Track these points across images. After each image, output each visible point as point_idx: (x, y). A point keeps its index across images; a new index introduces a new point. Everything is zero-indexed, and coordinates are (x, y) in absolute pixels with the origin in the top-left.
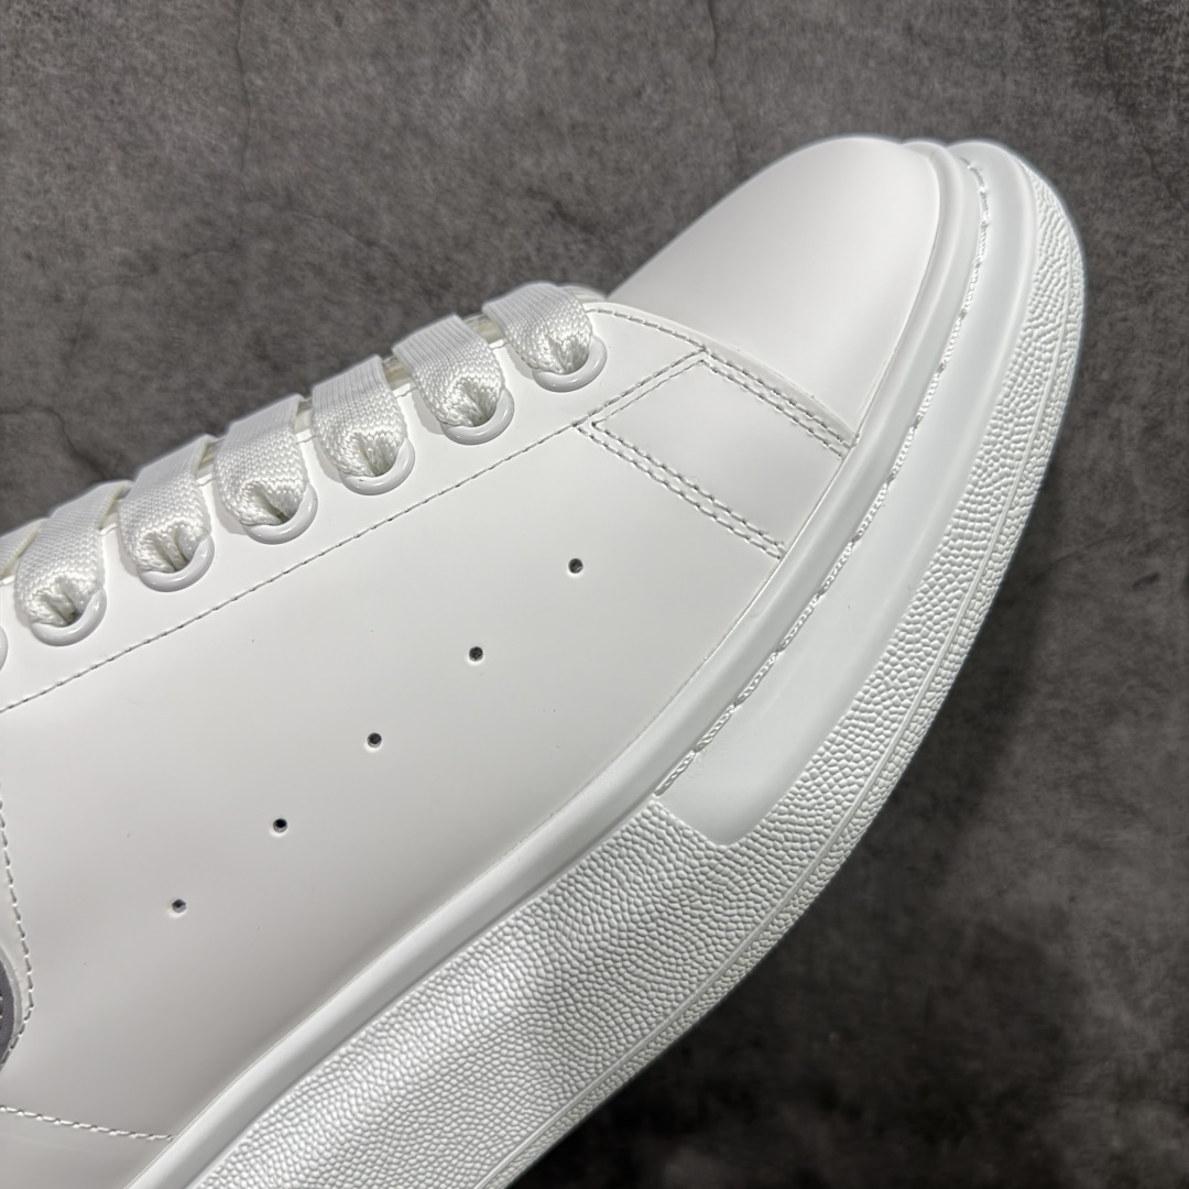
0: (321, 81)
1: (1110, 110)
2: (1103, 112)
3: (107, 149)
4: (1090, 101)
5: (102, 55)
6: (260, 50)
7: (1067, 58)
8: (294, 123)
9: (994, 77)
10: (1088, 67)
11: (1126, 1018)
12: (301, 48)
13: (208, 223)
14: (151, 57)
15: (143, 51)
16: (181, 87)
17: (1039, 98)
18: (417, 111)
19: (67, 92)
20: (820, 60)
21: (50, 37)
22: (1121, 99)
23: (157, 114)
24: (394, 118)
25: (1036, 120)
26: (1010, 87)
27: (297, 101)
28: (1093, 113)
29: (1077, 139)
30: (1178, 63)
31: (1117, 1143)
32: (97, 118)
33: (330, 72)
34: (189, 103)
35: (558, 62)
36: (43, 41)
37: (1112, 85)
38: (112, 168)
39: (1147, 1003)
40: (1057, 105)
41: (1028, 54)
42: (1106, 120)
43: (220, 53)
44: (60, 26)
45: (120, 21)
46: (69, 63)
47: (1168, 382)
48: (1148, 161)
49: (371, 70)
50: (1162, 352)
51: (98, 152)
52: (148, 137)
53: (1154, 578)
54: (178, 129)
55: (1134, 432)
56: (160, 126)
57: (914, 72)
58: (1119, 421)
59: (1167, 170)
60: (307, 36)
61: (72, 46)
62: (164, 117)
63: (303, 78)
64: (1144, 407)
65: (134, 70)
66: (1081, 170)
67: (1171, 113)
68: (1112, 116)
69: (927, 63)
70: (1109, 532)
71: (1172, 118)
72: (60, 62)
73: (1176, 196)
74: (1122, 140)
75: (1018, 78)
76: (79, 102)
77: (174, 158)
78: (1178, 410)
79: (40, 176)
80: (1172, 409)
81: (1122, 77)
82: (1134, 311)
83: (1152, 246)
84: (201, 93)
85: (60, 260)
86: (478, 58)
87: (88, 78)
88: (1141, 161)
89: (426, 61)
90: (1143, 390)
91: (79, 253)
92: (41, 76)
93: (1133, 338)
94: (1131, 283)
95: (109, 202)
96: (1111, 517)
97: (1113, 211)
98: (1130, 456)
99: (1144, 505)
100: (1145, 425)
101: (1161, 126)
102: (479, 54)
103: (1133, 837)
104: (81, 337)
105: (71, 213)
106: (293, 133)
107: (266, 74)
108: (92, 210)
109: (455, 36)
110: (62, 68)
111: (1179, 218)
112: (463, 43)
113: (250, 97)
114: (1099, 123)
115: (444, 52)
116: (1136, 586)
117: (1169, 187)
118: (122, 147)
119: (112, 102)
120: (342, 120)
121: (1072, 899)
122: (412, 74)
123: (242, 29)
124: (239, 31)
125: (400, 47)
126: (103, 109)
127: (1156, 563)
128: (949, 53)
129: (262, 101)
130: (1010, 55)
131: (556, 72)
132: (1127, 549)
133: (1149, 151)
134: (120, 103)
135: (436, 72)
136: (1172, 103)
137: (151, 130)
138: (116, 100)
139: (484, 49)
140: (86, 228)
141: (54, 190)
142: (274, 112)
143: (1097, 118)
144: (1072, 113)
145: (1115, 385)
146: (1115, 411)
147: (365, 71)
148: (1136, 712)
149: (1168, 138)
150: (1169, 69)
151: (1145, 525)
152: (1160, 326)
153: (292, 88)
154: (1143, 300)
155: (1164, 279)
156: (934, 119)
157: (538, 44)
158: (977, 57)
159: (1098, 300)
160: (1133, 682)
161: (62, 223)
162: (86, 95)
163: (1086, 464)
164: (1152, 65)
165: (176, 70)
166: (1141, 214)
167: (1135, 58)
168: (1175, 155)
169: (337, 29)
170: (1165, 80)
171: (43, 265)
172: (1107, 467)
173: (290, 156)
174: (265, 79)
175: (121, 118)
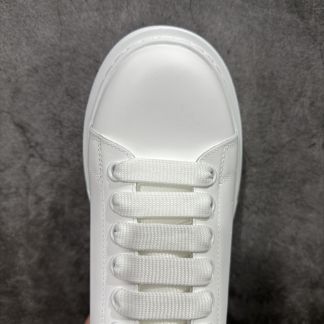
0: (82, 17)
1: (297, 18)
2: (295, 19)
3: (22, 38)
4: (291, 16)
5: (20, 12)
6: (65, 9)
7: (285, 5)
8: (75, 29)
9: (266, 10)
10: (290, 7)
11: (312, 265)
12: (76, 9)
13: (52, 58)
14: (34, 12)
15: (31, 11)
16: (43, 20)
17: (278, 15)
18: (109, 25)
19: (10, 23)
20: (219, 7)
21: (5, 8)
22: (300, 15)
23: (36, 28)
24: (103, 27)
25: (277, 21)
26: (270, 13)
27: (75, 23)
28: (292, 19)
29: (288, 26)
30: (314, 5)
31: (311, 300)
32: (19, 30)
33: (84, 15)
34: (45, 25)
35: (148, 10)
36: (3, 9)
37: (297, 11)
38: (24, 44)
39: (318, 261)
40: (283, 17)
41: (275, 4)
42: (296, 21)
43: (53, 11)
44: (8, 5)
45: (25, 3)
46: (11, 15)
47: (316, 91)
48: (307, 31)
49: (96, 14)
50: (314, 83)
51: (20, 39)
52: (34, 35)
53: (314, 144)
54: (42, 32)
55: (307, 105)
56: (37, 32)
57: (244, 10)
58: (303, 102)
59: (313, 34)
60: (77, 5)
61: (11, 10)
62: (38, 29)
63: (77, 17)
64: (310, 98)
65: (29, 16)
66: (290, 34)
67: (313, 18)
68: (297, 20)
69: (248, 7)
70: (302, 132)
71: (313, 20)
72: (8, 15)
73: (316, 40)
74: (300, 26)
75: (272, 10)
76: (14, 26)
77: (41, 40)
78: (319, 98)
79: (3, 47)
80: (317, 98)
81: (300, 9)
82: (306, 72)
83: (310, 54)
84: (48, 22)
85: (10, 70)
86: (125, 10)
87: (16, 19)
88: (306, 32)
89: (111, 11)
90: (309, 93)
91: (15, 68)
92: (3, 19)
93: (306, 79)
94: (304, 65)
95: (23, 53)
96: (302, 128)
97: (299, 45)
98: (307, 111)
99: (311, 125)
100: (310, 103)
101: (311, 22)
102: (126, 8)
103: (312, 215)
104: (17, 92)
105: (13, 57)
106: (75, 32)
107: (66, 16)
108: (18, 56)
109: (119, 4)
110: (9, 16)
111: (316, 47)
112: (121, 6)
113: (62, 22)
114: (294, 22)
115: (116, 8)
116: (310, 147)
117: (313, 38)
118: (27, 38)
119: (23, 25)
120: (88, 28)
121: (296, 234)
122: (107, 15)
123: (59, 4)
124: (58, 4)
125: (104, 7)
126: (21, 27)
127: (315, 140)
128: (253, 4)
129: (66, 24)
130: (270, 4)
131: (147, 13)
132: (307, 137)
133: (308, 29)
134: (26, 26)
135: (114, 14)
136: (313, 16)
137: (34, 33)
138: (24, 25)
139: (127, 7)
140: (17, 61)
141: (7, 50)
142: (69, 26)
143: (294, 20)
144: (287, 19)
145: (302, 92)
146: (302, 99)
147: (94, 14)
148: (311, 181)
149: (313, 25)
150: (312, 6)
151: (311, 130)
152: (313, 76)
153: (74, 20)
154: (308, 69)
155: (313, 63)
156: (250, 22)
157: (142, 5)
158: (261, 5)
159: (296, 70)
160: (310, 173)
161: (10, 60)
162: (16, 24)
163: (295, 114)
164: (307, 6)
165: (41, 16)
166: (306, 46)
167: (303, 4)
168: (315, 30)
169: (86, 3)
170: (311, 10)
171: (5, 72)
172: (301, 115)
173: (74, 38)
174: (66, 18)
175: (26, 30)
